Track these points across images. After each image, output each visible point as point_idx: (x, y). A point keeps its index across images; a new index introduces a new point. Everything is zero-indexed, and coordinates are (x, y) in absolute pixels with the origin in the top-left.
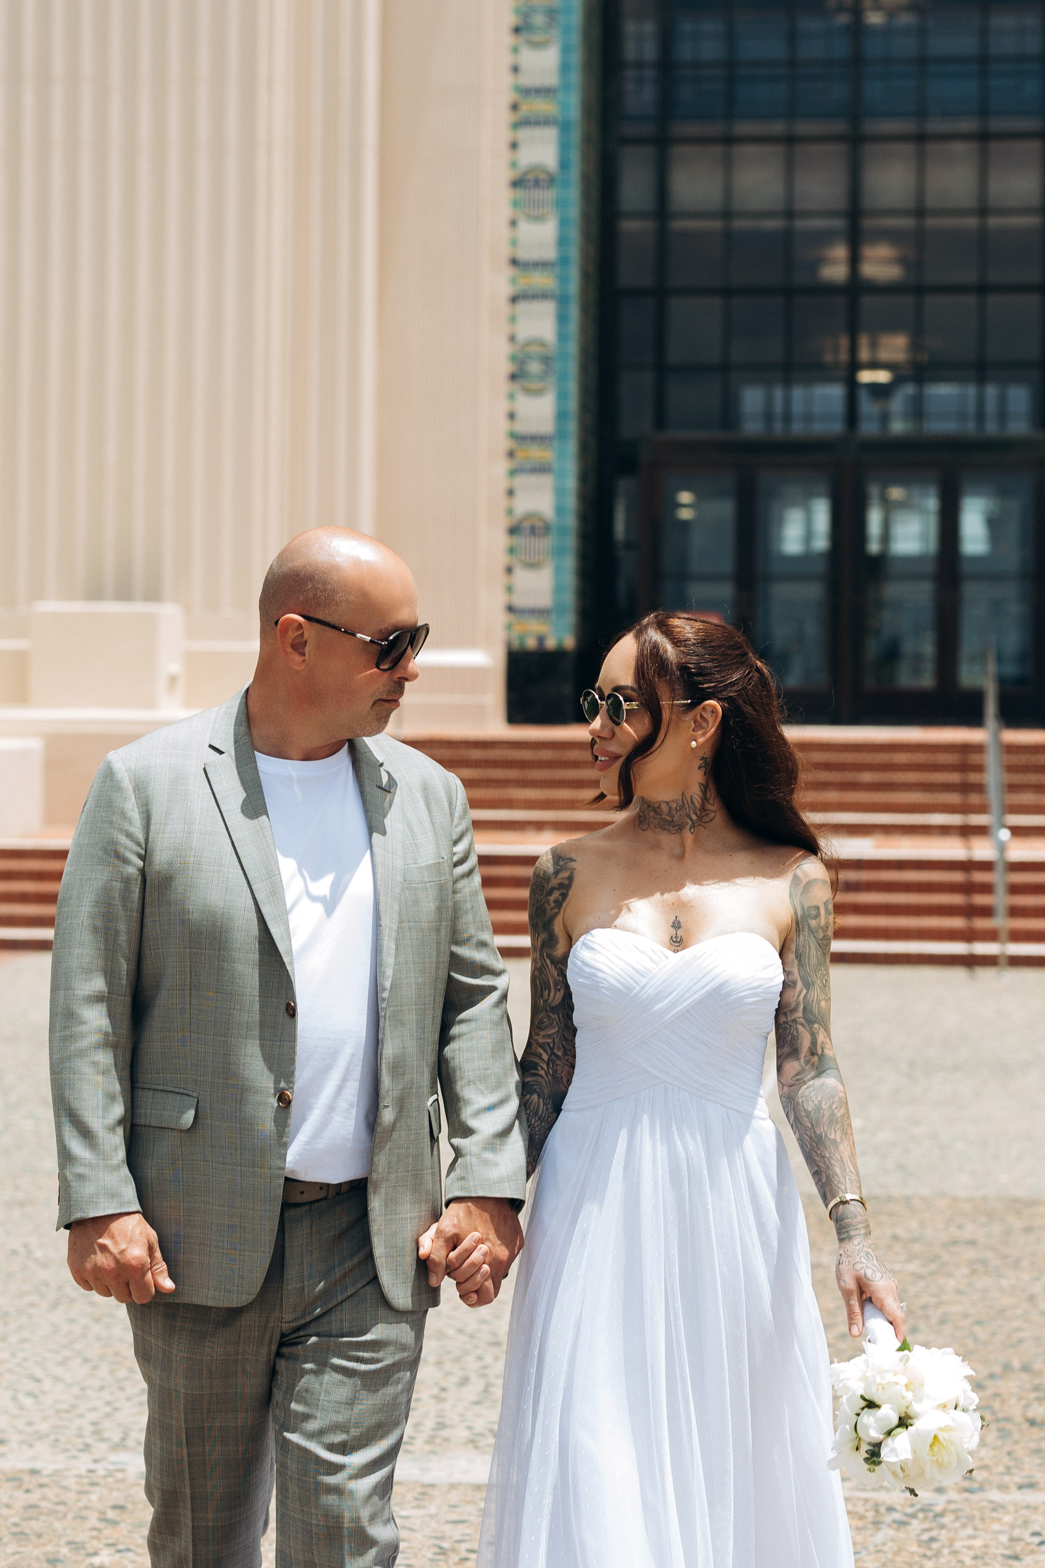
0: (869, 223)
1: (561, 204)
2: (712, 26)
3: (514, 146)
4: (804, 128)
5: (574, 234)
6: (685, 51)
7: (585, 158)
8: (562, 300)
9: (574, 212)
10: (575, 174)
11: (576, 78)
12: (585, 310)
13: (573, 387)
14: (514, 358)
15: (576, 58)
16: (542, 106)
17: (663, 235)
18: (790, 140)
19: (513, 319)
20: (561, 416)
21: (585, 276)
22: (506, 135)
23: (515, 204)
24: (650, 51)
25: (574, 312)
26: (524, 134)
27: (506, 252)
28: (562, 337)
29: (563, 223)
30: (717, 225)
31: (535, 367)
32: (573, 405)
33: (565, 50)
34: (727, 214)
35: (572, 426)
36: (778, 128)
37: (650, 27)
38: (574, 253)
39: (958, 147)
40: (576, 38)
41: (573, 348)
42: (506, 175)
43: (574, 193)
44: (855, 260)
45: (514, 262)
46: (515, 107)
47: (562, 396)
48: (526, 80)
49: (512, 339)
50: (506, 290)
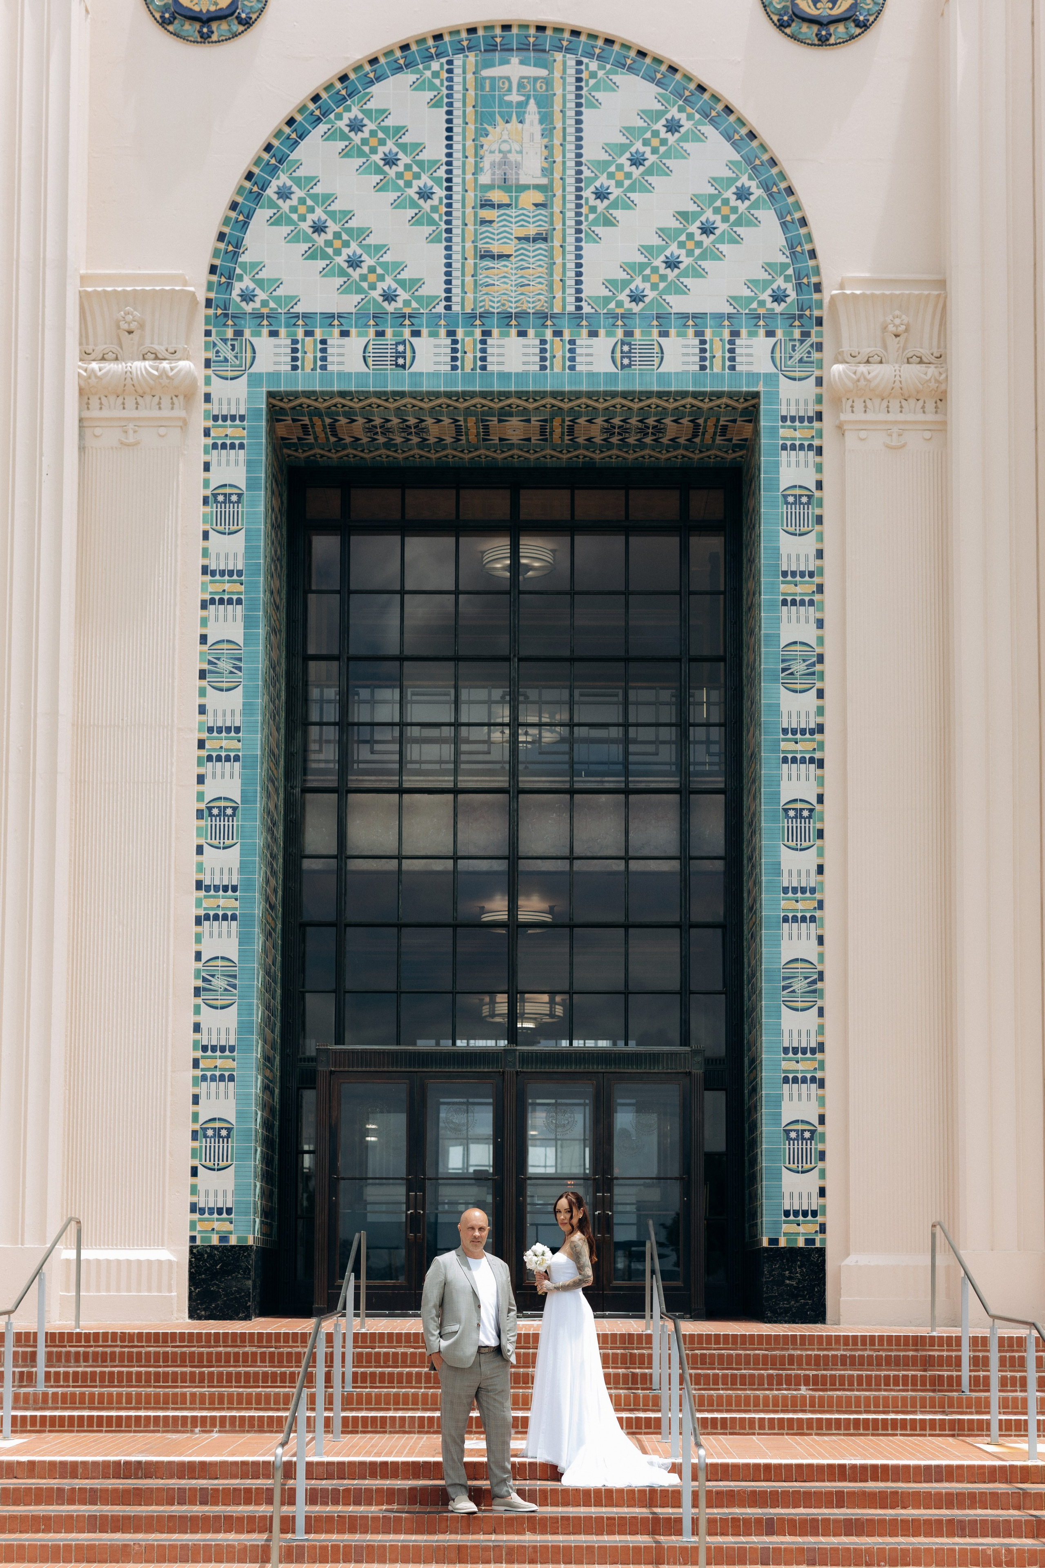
1: (244, 834)
3: (201, 779)
4: (468, 782)
5: (257, 860)
6: (360, 713)
7: (268, 795)
8: (246, 922)
9: (259, 841)
10: (259, 806)
11: (258, 718)
12: (267, 931)
13: (256, 1005)
14: (198, 973)
16: (227, 744)
17: (341, 874)
18: (456, 792)
20: (245, 1028)
21: (267, 901)
22: (194, 770)
23: (201, 832)
25: (258, 931)
26: (208, 768)
27: (192, 877)
28: (245, 954)
29: (247, 852)
30: (392, 865)
31: (219, 983)
32: (255, 1019)
33: (249, 693)
34: (400, 857)
35: (255, 1040)
36: (446, 781)
38: (258, 877)
39: (603, 799)
40: (261, 684)
41: (255, 966)
42: (193, 806)
43: (259, 823)
45: (199, 885)
46: (201, 744)
47: (245, 1011)
48: (211, 720)
49: (198, 956)
50: (194, 912)
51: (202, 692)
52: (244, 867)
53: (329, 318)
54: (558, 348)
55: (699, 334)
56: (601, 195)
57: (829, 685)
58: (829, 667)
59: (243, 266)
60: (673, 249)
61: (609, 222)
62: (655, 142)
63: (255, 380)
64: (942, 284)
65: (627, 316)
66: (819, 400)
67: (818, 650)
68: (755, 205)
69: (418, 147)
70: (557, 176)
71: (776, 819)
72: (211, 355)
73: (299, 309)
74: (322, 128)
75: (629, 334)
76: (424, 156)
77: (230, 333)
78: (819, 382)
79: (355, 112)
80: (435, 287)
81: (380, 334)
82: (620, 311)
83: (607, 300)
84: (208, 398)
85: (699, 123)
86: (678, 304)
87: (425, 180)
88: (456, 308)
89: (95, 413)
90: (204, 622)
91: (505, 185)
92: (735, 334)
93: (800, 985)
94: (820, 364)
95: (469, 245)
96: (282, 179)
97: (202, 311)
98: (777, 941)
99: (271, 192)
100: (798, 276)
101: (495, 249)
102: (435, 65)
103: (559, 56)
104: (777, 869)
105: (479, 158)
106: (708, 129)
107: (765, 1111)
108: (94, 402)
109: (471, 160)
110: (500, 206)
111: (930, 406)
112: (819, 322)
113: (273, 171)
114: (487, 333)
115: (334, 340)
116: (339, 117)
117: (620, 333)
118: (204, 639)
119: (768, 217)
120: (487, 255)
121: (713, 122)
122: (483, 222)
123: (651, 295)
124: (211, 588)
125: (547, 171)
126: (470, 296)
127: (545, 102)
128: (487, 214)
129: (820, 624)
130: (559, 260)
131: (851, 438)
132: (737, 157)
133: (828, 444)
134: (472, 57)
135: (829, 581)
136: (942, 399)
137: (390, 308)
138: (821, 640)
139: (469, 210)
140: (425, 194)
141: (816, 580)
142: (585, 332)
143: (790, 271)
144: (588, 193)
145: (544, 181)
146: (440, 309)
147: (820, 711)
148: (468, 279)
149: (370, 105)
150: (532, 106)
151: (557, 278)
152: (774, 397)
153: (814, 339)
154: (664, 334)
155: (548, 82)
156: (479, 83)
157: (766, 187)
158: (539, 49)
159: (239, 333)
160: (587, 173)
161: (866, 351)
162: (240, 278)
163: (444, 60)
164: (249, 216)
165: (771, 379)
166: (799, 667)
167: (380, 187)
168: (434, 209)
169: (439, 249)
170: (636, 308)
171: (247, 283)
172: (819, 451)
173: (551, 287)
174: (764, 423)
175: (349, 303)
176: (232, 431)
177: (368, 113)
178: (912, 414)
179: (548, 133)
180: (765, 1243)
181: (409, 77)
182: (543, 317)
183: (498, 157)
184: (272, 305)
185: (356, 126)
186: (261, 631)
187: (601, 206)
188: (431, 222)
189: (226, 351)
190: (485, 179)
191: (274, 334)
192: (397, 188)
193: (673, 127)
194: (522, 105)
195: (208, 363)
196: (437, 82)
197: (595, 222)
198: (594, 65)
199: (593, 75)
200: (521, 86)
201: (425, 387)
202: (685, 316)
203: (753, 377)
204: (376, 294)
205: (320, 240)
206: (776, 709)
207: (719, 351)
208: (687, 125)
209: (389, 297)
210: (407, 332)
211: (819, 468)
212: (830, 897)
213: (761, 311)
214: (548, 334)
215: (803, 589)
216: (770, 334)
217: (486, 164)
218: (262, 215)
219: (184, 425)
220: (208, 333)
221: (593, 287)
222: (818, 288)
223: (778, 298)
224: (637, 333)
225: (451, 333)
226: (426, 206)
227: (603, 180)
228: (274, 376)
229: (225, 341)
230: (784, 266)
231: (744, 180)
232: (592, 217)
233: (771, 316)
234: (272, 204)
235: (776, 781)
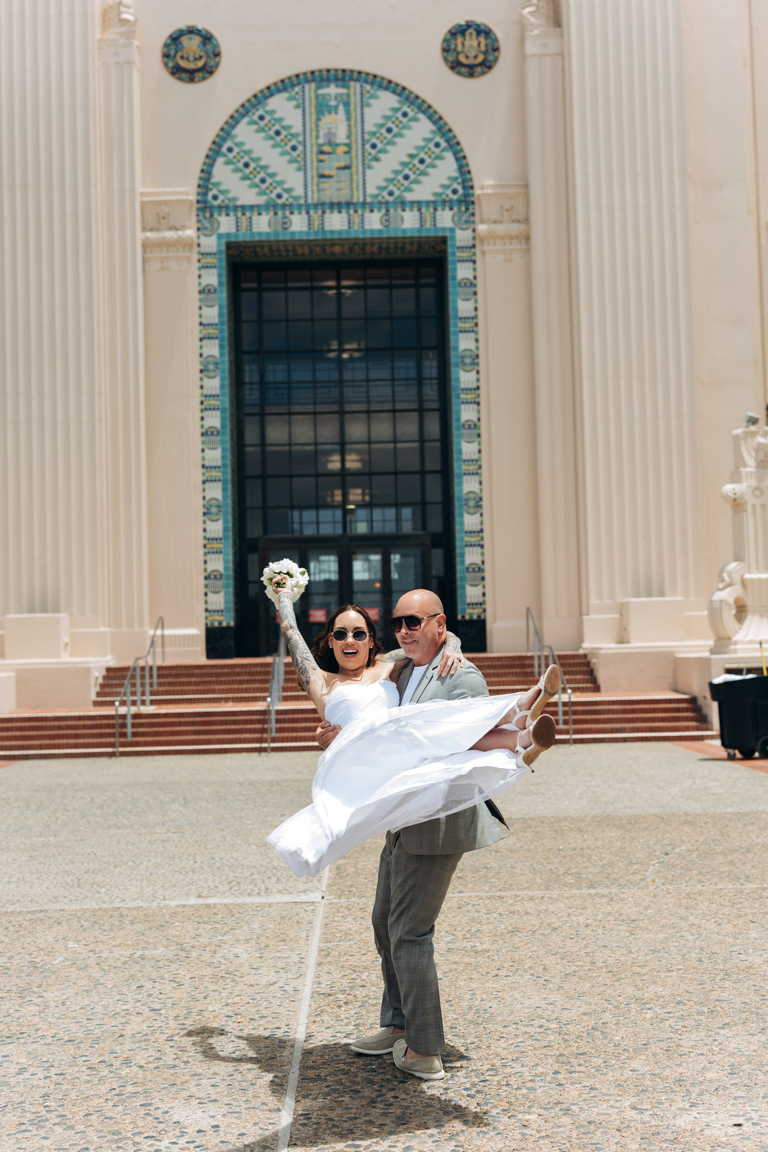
0: (348, 447)
1: (222, 442)
2: (281, 366)
3: (202, 419)
4: (320, 408)
5: (228, 454)
6: (270, 377)
7: (231, 423)
8: (224, 482)
9: (228, 446)
10: (228, 430)
11: (227, 390)
12: (233, 485)
13: (230, 518)
14: (204, 506)
15: (227, 383)
16: (214, 402)
17: (263, 453)
18: (315, 413)
19: (204, 490)
20: (225, 530)
21: (233, 471)
22: (199, 415)
23: (203, 442)
24: (256, 378)
25: (229, 486)
26: (206, 414)
27: (200, 463)
28: (224, 497)
29: (224, 450)
30: (287, 448)
31: (214, 510)
32: (230, 525)
33: (222, 379)
34: (290, 445)
35: (230, 534)
36: (310, 408)
37: (255, 367)
38: (229, 462)
39: (383, 415)
40: (227, 374)
41: (229, 502)
42: (199, 431)
43: (228, 438)
44: (343, 461)
45: (203, 466)
46: (202, 403)
47: (225, 522)
48: (206, 392)
49: (204, 498)
50: (201, 478)
51: (201, 379)
52: (223, 458)
53: (252, 207)
54: (356, 219)
55: (419, 210)
56: (374, 146)
57: (482, 368)
58: (482, 360)
59: (213, 184)
60: (407, 171)
61: (377, 159)
62: (397, 122)
63: (220, 236)
64: (526, 186)
65: (387, 203)
66: (474, 238)
67: (476, 352)
68: (443, 150)
69: (289, 127)
70: (353, 138)
71: (458, 428)
72: (200, 225)
73: (239, 203)
74: (246, 119)
75: (388, 211)
76: (293, 131)
77: (208, 215)
78: (474, 230)
79: (261, 112)
80: (299, 191)
81: (276, 214)
82: (383, 200)
83: (377, 196)
84: (199, 245)
85: (416, 113)
86: (409, 197)
87: (293, 142)
88: (310, 201)
89: (148, 255)
90: (201, 347)
91: (330, 143)
92: (435, 209)
93: (472, 503)
94: (473, 222)
95: (315, 172)
96: (229, 144)
97: (195, 206)
98: (461, 484)
99: (224, 150)
100: (464, 182)
101: (327, 172)
102: (297, 89)
103: (352, 84)
104: (460, 452)
105: (318, 131)
106: (421, 116)
107: (458, 559)
108: (148, 250)
109: (314, 133)
110: (329, 153)
111: (523, 241)
112: (473, 203)
113: (224, 140)
114: (324, 212)
115: (255, 217)
116: (254, 114)
117: (383, 211)
118: (201, 355)
119: (449, 156)
120: (322, 176)
121: (424, 112)
122: (321, 161)
123: (397, 193)
124: (204, 332)
125: (349, 137)
126: (316, 195)
127: (347, 104)
128: (322, 157)
129: (477, 340)
130: (355, 177)
131: (488, 257)
132: (433, 127)
133: (478, 258)
134: (313, 85)
135: (481, 321)
136: (528, 238)
137: (280, 201)
138: (477, 348)
139: (314, 157)
140: (294, 148)
141: (475, 321)
142: (367, 211)
143: (460, 180)
144: (368, 147)
145: (347, 141)
146: (302, 201)
147: (478, 380)
148: (315, 188)
149: (268, 108)
150: (341, 108)
151: (354, 185)
152: (453, 238)
153: (471, 211)
154: (403, 210)
155: (348, 95)
156: (317, 96)
157: (448, 141)
158: (343, 80)
159: (212, 215)
160: (367, 137)
161: (494, 218)
162: (211, 190)
163: (300, 86)
164: (214, 161)
165: (452, 230)
166: (468, 361)
167: (274, 146)
168: (298, 156)
169: (301, 174)
170: (391, 199)
171: (214, 192)
172: (474, 262)
173: (352, 190)
174: (450, 250)
175: (261, 200)
176: (210, 260)
177: (267, 112)
178: (515, 245)
179: (349, 119)
180: (459, 617)
181: (285, 95)
182: (349, 204)
183: (326, 131)
184: (227, 202)
185: (261, 118)
186: (226, 351)
187: (374, 152)
188: (297, 161)
189: (206, 223)
190: (321, 141)
191: (228, 215)
192: (281, 146)
193: (405, 115)
194: (336, 107)
195: (199, 229)
196: (297, 97)
197: (371, 160)
198: (368, 87)
199: (368, 92)
200: (336, 98)
201: (297, 237)
202: (412, 203)
203: (444, 229)
204: (273, 196)
205: (247, 171)
206: (458, 380)
207: (428, 218)
208: (411, 114)
209: (279, 196)
210: (287, 213)
211: (475, 270)
212: (484, 463)
213: (447, 199)
214: (352, 212)
215: (468, 325)
216: (451, 209)
217: (321, 134)
218: (220, 160)
219: (189, 259)
220: (198, 215)
221: (371, 190)
222: (472, 187)
223: (455, 192)
224: (392, 211)
225: (308, 213)
226: (295, 154)
227: (374, 140)
228: (228, 235)
229: (206, 218)
230: (456, 178)
231: (438, 139)
232: (370, 157)
233: (451, 201)
234: (224, 155)
235: (459, 412)
